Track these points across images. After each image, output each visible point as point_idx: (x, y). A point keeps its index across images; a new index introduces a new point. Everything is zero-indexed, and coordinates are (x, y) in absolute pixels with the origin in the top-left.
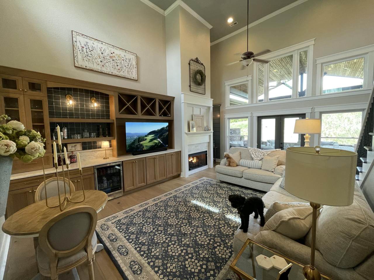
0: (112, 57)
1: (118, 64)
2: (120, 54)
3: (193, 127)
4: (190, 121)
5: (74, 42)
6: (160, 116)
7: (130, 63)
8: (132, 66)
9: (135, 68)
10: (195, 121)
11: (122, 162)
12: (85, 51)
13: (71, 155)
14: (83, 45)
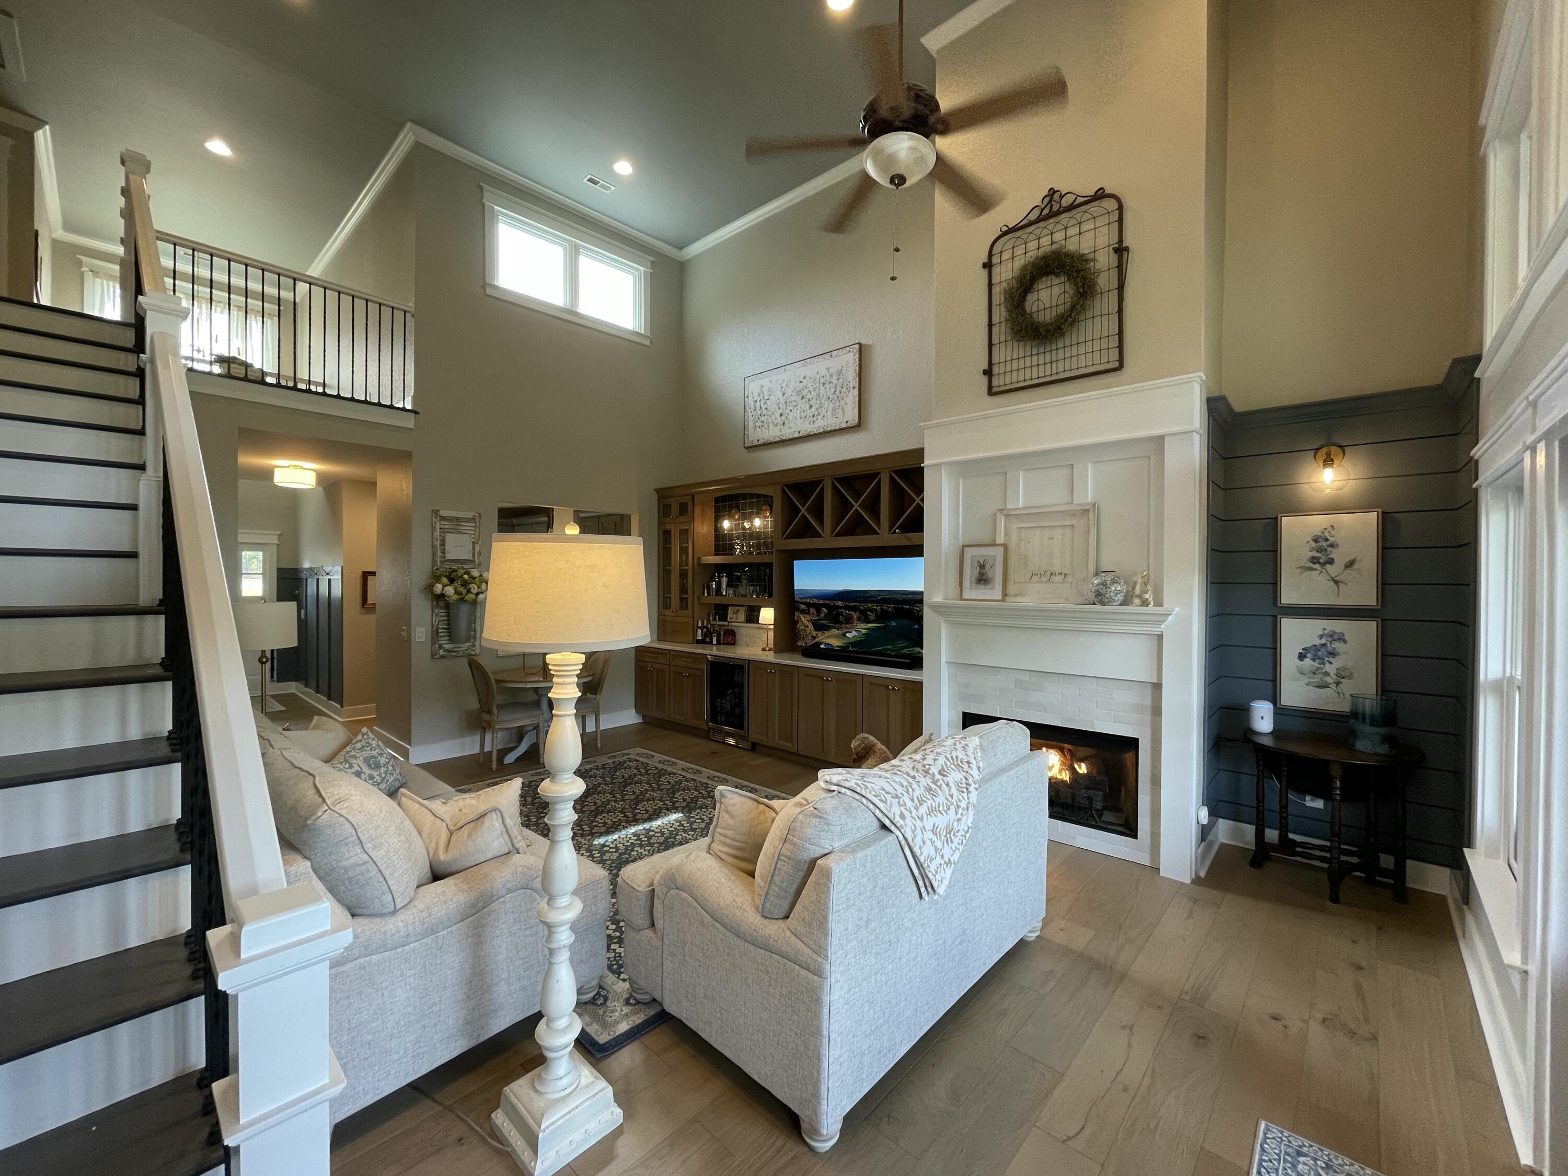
0: (800, 391)
3: (981, 574)
4: (966, 549)
5: (746, 399)
6: (895, 532)
7: (841, 380)
8: (844, 390)
9: (854, 388)
10: (1005, 546)
11: (749, 660)
12: (758, 408)
13: (726, 628)
14: (756, 398)
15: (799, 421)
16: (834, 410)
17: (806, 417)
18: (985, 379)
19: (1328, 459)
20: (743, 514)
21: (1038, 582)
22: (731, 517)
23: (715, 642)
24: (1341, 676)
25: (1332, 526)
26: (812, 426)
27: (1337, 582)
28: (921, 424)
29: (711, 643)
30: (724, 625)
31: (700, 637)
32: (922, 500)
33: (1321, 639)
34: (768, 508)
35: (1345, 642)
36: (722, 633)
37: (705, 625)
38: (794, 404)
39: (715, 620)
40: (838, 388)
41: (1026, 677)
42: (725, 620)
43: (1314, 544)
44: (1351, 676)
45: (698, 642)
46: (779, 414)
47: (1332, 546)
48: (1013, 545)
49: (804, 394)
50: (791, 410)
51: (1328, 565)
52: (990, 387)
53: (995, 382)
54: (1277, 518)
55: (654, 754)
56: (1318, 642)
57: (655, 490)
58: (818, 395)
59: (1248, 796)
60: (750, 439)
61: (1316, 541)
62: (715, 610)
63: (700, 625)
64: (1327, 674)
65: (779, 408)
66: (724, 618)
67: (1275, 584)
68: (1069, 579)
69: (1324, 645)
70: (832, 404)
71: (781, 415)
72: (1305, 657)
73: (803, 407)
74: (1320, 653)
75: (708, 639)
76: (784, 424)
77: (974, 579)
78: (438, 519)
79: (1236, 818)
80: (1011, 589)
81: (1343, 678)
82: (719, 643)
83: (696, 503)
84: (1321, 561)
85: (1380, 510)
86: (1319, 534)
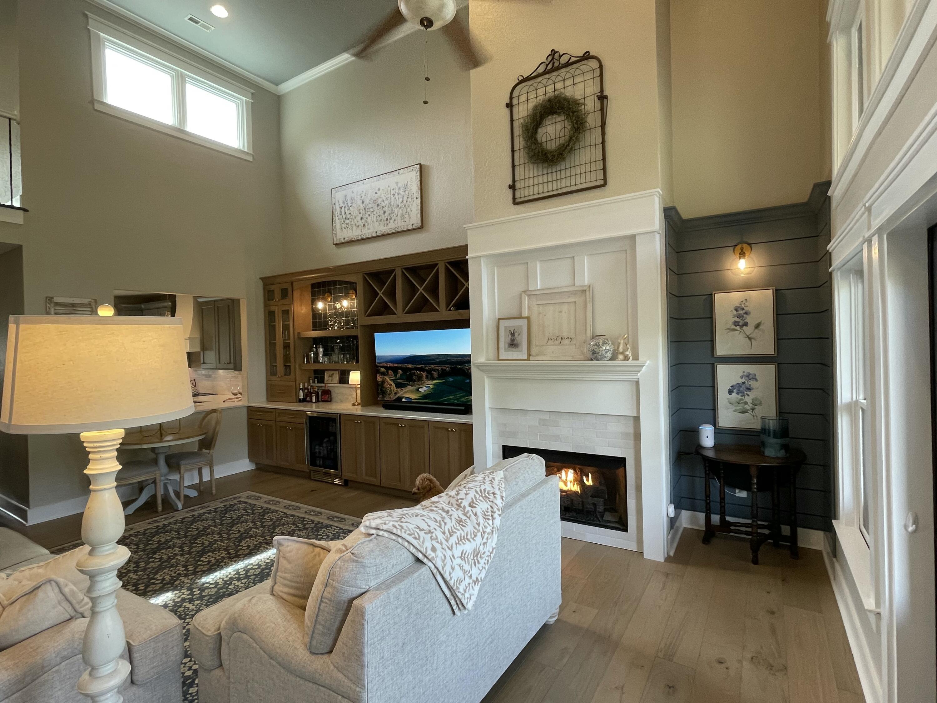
0: (376, 200)
1: (386, 209)
2: (389, 187)
3: (513, 340)
4: (500, 321)
5: (333, 205)
6: (450, 310)
7: (407, 192)
8: (409, 200)
9: (417, 198)
10: (528, 318)
11: (340, 415)
12: (343, 213)
13: (323, 388)
14: (342, 205)
15: (376, 224)
16: (402, 215)
17: (381, 221)
18: (510, 192)
19: (742, 253)
20: (334, 297)
21: (553, 345)
22: (324, 299)
23: (314, 399)
24: (756, 403)
25: (746, 300)
26: (386, 228)
27: (750, 339)
28: (464, 226)
29: (311, 401)
30: (321, 387)
31: (302, 397)
32: (468, 285)
33: (742, 379)
34: (354, 292)
35: (756, 380)
36: (320, 393)
37: (306, 386)
38: (372, 210)
39: (314, 382)
40: (405, 199)
41: (546, 417)
42: (323, 382)
43: (735, 312)
44: (760, 404)
45: (300, 401)
46: (360, 218)
47: (746, 313)
48: (534, 318)
49: (379, 202)
50: (369, 215)
51: (744, 327)
52: (514, 198)
53: (518, 195)
54: (711, 294)
55: (262, 495)
56: (740, 381)
57: (262, 279)
58: (390, 204)
59: (700, 495)
60: (338, 238)
61: (736, 310)
62: (315, 374)
63: (301, 387)
64: (746, 403)
65: (360, 213)
66: (321, 380)
67: (712, 341)
68: (574, 342)
69: (744, 383)
70: (400, 211)
71: (362, 219)
72: (733, 392)
73: (378, 212)
74: (742, 389)
75: (308, 398)
76: (364, 225)
77: (507, 346)
78: (52, 305)
79: (693, 508)
80: (534, 350)
81: (756, 405)
82: (318, 401)
83: (294, 289)
84: (740, 324)
85: (774, 288)
86: (738, 305)
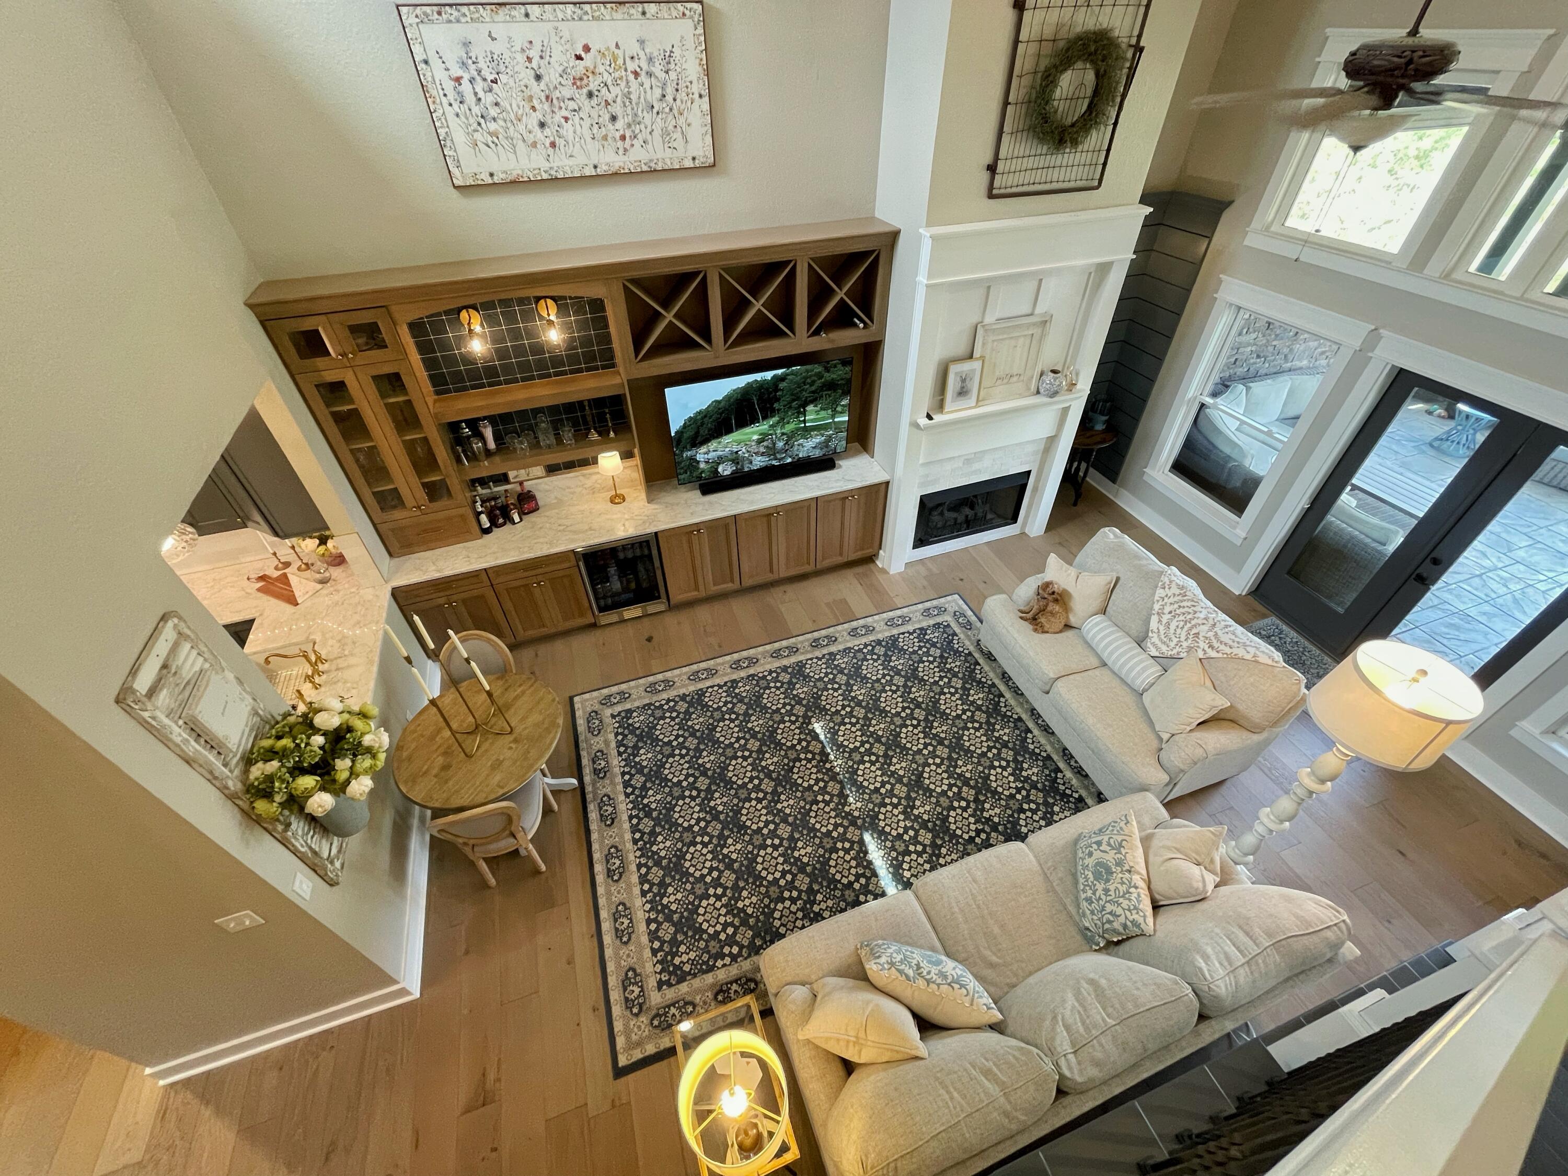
0: (581, 79)
1: (617, 109)
2: (617, 46)
3: (962, 388)
4: (950, 365)
5: (421, 66)
7: (673, 75)
8: (682, 95)
9: (701, 96)
10: (983, 359)
11: (656, 533)
12: (470, 99)
15: (592, 146)
16: (665, 133)
17: (605, 138)
21: (1001, 385)
26: (621, 157)
31: (487, 525)
38: (572, 105)
40: (670, 91)
45: (486, 531)
46: (535, 123)
48: (987, 357)
49: (592, 86)
50: (566, 119)
52: (992, 189)
53: (997, 183)
58: (628, 95)
60: (466, 168)
65: (533, 108)
68: (1022, 378)
70: (659, 120)
71: (542, 125)
73: (594, 114)
75: (501, 521)
76: (553, 145)
77: (956, 394)
80: (982, 395)
